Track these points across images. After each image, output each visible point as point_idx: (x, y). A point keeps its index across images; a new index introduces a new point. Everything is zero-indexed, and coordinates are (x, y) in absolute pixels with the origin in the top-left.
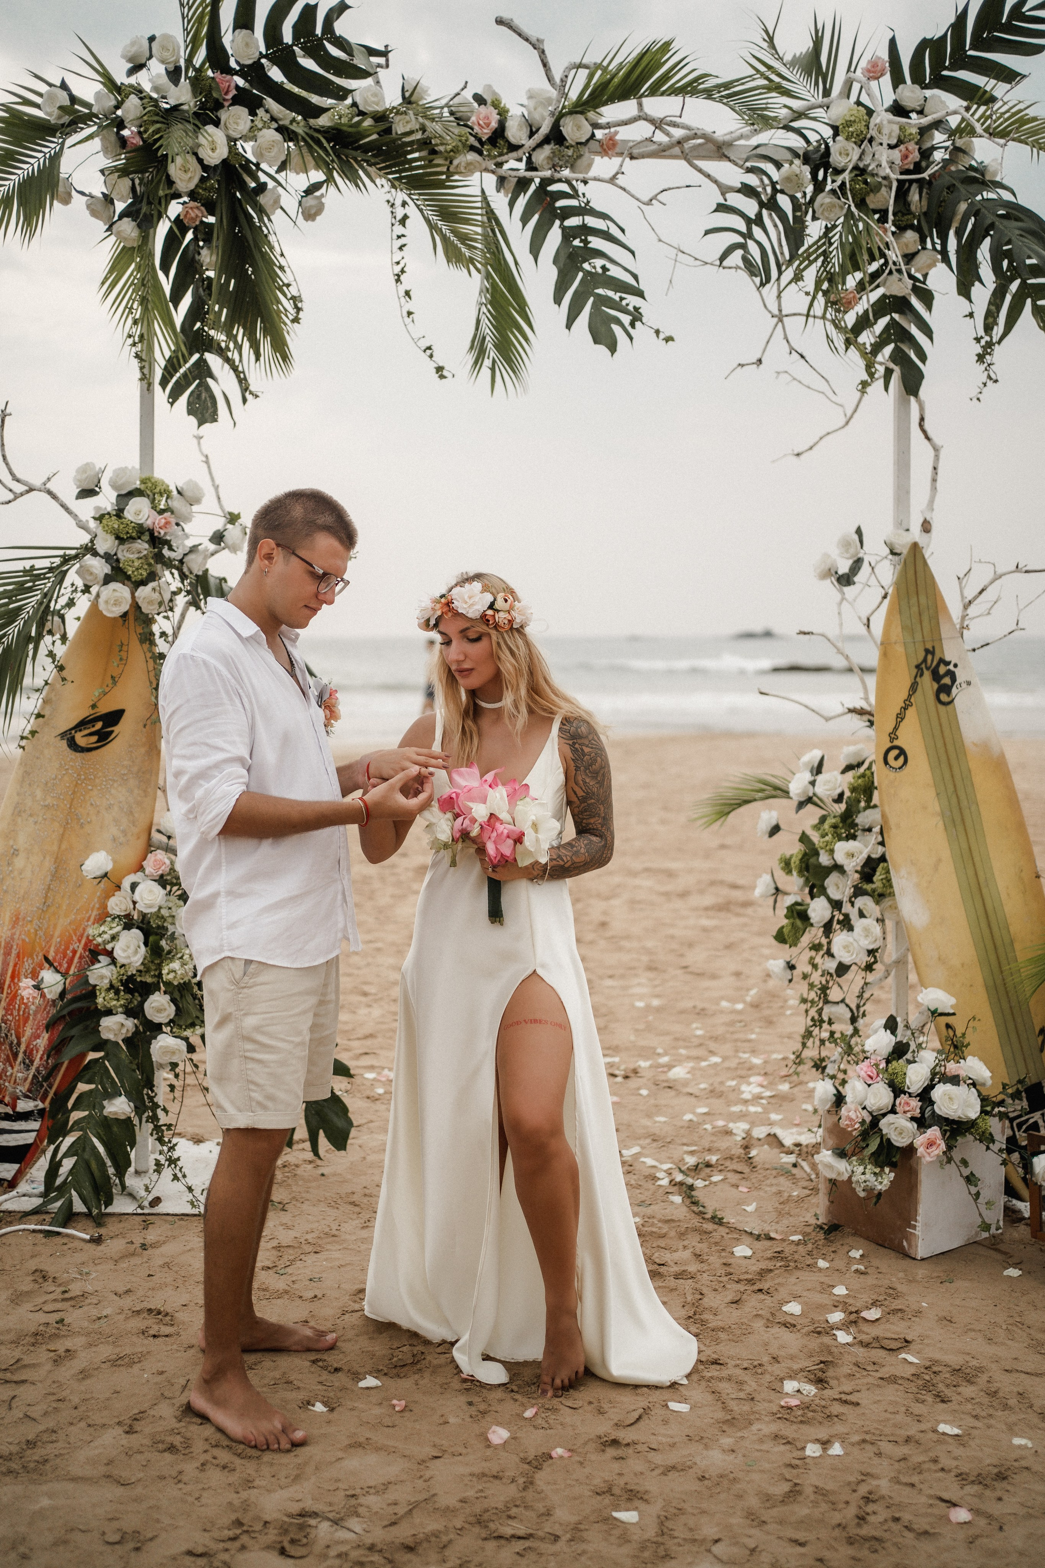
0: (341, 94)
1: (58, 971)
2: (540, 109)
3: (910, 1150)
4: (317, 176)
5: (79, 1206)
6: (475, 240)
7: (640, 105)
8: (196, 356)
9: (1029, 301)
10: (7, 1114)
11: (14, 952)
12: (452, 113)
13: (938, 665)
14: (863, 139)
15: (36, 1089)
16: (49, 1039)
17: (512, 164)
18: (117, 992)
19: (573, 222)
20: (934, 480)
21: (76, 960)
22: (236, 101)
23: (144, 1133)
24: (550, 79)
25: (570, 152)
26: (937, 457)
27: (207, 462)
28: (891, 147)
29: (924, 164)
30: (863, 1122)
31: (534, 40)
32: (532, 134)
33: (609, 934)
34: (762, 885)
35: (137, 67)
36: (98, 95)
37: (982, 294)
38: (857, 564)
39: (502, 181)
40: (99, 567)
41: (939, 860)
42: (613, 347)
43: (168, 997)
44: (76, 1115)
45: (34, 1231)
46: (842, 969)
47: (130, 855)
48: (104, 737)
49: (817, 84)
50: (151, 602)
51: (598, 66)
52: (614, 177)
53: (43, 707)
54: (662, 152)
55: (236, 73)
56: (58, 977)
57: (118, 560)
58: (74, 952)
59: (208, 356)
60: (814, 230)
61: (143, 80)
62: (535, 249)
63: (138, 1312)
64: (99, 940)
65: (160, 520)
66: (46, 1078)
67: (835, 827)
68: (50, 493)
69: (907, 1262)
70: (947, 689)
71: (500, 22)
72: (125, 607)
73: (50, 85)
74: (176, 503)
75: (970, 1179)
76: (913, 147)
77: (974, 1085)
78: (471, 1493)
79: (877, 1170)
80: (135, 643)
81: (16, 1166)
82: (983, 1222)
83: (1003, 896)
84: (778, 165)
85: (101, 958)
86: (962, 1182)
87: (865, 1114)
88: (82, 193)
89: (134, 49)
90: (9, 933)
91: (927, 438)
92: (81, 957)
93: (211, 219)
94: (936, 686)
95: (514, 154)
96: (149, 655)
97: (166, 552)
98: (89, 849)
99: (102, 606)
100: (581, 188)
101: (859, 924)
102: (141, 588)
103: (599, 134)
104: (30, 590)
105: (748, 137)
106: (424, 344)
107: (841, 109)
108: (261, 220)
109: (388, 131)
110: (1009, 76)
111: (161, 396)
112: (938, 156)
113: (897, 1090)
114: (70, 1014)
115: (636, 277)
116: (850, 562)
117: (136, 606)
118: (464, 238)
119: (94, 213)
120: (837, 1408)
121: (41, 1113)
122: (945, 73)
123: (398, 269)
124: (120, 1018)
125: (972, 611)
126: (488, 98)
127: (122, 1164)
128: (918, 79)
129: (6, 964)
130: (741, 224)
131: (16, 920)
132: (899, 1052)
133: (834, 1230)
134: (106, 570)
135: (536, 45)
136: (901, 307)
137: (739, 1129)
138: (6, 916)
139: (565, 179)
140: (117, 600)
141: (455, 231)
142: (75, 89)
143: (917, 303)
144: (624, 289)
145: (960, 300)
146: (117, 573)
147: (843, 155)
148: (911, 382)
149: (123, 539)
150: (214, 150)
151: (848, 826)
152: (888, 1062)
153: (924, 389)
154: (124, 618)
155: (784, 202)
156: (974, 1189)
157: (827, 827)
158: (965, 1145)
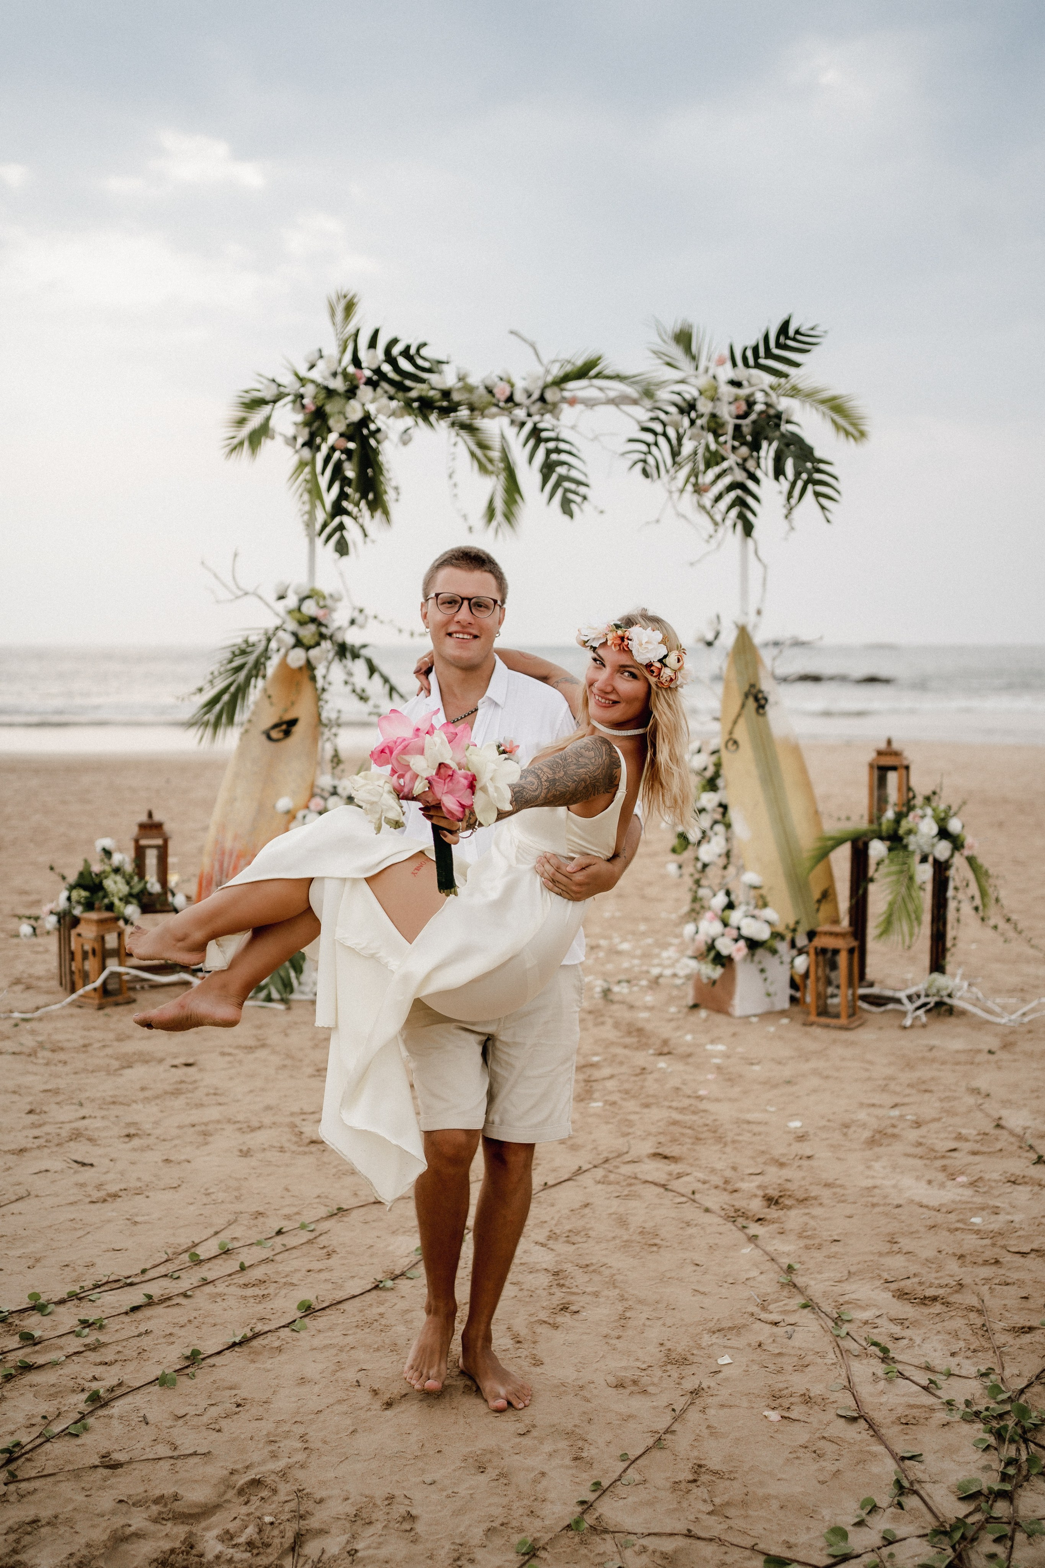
0: (422, 381)
2: (533, 383)
3: (729, 957)
4: (411, 423)
5: (275, 995)
6: (496, 459)
7: (589, 382)
8: (339, 519)
9: (809, 488)
12: (485, 388)
13: (757, 693)
14: (714, 399)
17: (518, 413)
19: (551, 445)
22: (366, 385)
24: (540, 363)
25: (550, 407)
26: (765, 571)
28: (730, 403)
29: (750, 412)
31: (531, 343)
32: (529, 397)
35: (312, 367)
36: (291, 383)
38: (717, 636)
39: (513, 422)
40: (289, 639)
42: (571, 516)
46: (705, 866)
47: (302, 800)
48: (287, 733)
49: (691, 363)
50: (316, 659)
51: (565, 363)
53: (252, 716)
55: (366, 369)
57: (298, 635)
59: (345, 518)
60: (688, 447)
61: (315, 375)
62: (530, 460)
65: (321, 612)
67: (705, 785)
68: (258, 596)
69: (730, 1019)
70: (762, 707)
71: (512, 332)
72: (302, 662)
73: (266, 380)
74: (329, 602)
75: (762, 971)
76: (743, 403)
77: (767, 922)
79: (714, 967)
80: (307, 679)
84: (668, 415)
86: (758, 972)
87: (709, 938)
88: (282, 435)
93: (350, 446)
94: (756, 705)
95: (519, 408)
96: (314, 688)
97: (325, 631)
98: (278, 796)
99: (288, 661)
100: (556, 426)
101: (715, 840)
102: (311, 651)
103: (567, 395)
104: (252, 652)
107: (703, 381)
108: (378, 448)
109: (449, 399)
110: (796, 365)
111: (318, 542)
112: (759, 407)
113: (726, 924)
115: (586, 476)
116: (713, 634)
117: (308, 661)
118: (491, 461)
119: (287, 445)
122: (761, 361)
123: (450, 471)
126: (505, 378)
128: (746, 365)
129: (229, 863)
130: (644, 448)
131: (236, 837)
132: (730, 906)
133: (695, 1006)
134: (291, 640)
135: (533, 346)
136: (742, 486)
137: (655, 971)
138: (229, 836)
139: (547, 421)
140: (297, 658)
141: (486, 456)
142: (280, 380)
143: (751, 484)
144: (579, 483)
145: (775, 483)
146: (299, 643)
147: (704, 407)
148: (748, 529)
149: (302, 623)
150: (354, 412)
151: (711, 785)
152: (723, 910)
153: (755, 533)
154: (300, 669)
155: (671, 433)
156: (764, 975)
157: (700, 786)
158: (760, 952)
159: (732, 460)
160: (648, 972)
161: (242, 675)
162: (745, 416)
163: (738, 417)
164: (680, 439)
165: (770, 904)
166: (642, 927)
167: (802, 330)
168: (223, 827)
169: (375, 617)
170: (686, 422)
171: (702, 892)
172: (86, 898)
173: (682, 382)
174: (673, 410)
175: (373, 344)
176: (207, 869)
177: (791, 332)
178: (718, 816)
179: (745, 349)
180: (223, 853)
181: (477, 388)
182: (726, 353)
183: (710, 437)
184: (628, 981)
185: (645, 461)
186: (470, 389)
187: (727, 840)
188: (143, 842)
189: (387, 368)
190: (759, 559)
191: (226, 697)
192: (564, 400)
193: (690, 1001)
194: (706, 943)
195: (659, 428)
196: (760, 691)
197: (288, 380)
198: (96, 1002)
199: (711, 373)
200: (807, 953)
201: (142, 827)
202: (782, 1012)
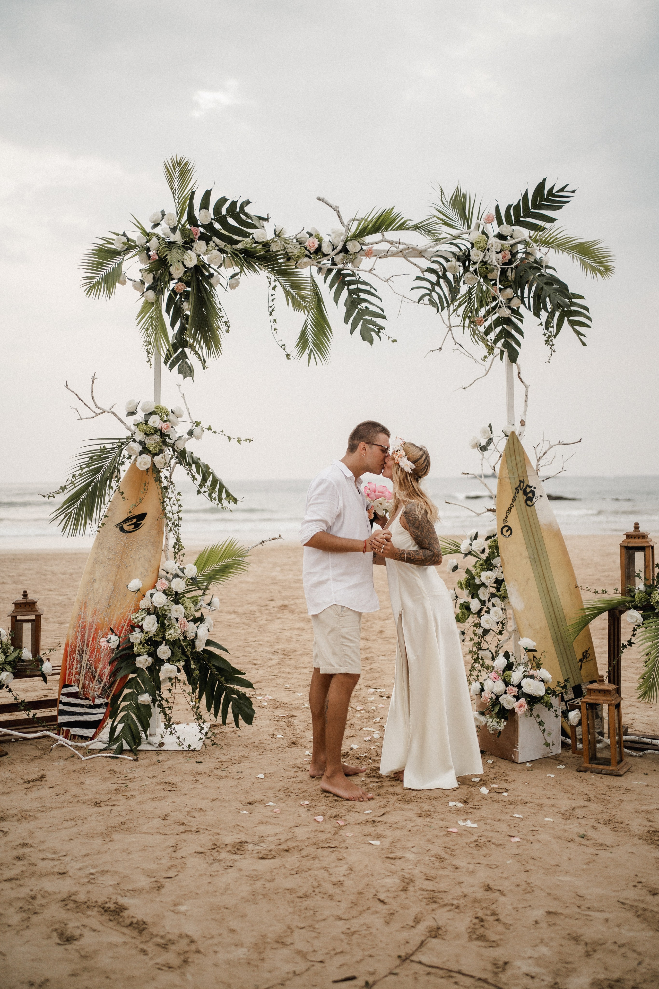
0: (247, 235)
1: (116, 635)
2: (337, 238)
3: (512, 711)
4: (237, 270)
5: (126, 747)
6: (307, 298)
7: (383, 235)
8: (180, 350)
9: (566, 318)
10: (90, 705)
11: (94, 628)
12: (297, 241)
13: (526, 488)
14: (485, 249)
15: (104, 693)
16: (111, 670)
17: (325, 262)
18: (143, 646)
19: (353, 287)
20: (526, 401)
21: (123, 631)
22: (200, 238)
23: (156, 711)
24: (342, 223)
25: (351, 257)
26: (527, 390)
27: (184, 397)
28: (498, 253)
29: (513, 259)
30: (491, 698)
31: (334, 207)
32: (334, 249)
33: (384, 636)
35: (156, 225)
36: (139, 238)
37: (544, 315)
38: (490, 441)
39: (320, 269)
40: (138, 447)
41: (529, 579)
42: (371, 342)
43: (167, 647)
44: (124, 704)
45: (106, 757)
46: (486, 632)
47: (150, 581)
48: (137, 526)
49: (464, 223)
50: (161, 463)
51: (363, 219)
52: (371, 270)
53: (108, 513)
54: (394, 255)
55: (200, 226)
56: (117, 638)
57: (145, 444)
58: (123, 627)
59: (186, 349)
60: (463, 289)
61: (158, 230)
62: (336, 299)
63: (160, 783)
64: (136, 620)
65: (164, 425)
66: (109, 688)
67: (481, 565)
68: (113, 413)
69: (514, 764)
70: (531, 499)
71: (319, 199)
72: (149, 465)
73: (118, 235)
74: (171, 417)
75: (541, 723)
76: (507, 252)
77: (542, 681)
78: (311, 836)
79: (498, 720)
80: (152, 481)
81: (94, 730)
82: (546, 742)
83: (561, 597)
84: (447, 260)
85: (136, 629)
86: (537, 725)
87: (493, 695)
88: (131, 280)
89: (155, 218)
90: (91, 619)
91: (522, 382)
92: (126, 630)
93: (189, 289)
94: (525, 497)
95: (326, 258)
96: (159, 487)
97: (167, 440)
98: (130, 578)
99: (138, 465)
100: (356, 272)
101: (493, 610)
102: (156, 457)
103: (364, 247)
104: (106, 458)
105: (433, 247)
106: (281, 344)
107: (475, 235)
108: (211, 290)
109: (269, 251)
110: (551, 220)
111: (164, 368)
112: (520, 256)
113: (507, 683)
114: (120, 657)
115: (382, 310)
116: (486, 440)
117: (154, 465)
118: (303, 298)
119: (136, 288)
120: (471, 810)
121: (107, 704)
122: (521, 219)
123: (271, 309)
124: (145, 657)
125: (541, 462)
126: (314, 234)
127: (146, 726)
128: (509, 222)
129: (90, 634)
130: (430, 287)
131: (95, 613)
132: (509, 667)
134: (140, 448)
135: (336, 210)
136: (508, 321)
138: (90, 611)
139: (349, 269)
140: (145, 461)
141: (298, 294)
142: (129, 235)
143: (514, 320)
144: (377, 316)
145: (535, 318)
146: (145, 450)
147: (476, 256)
148: (513, 357)
149: (148, 434)
150: (191, 260)
151: (488, 565)
152: (504, 671)
153: (519, 359)
154: (149, 471)
155: (450, 276)
156: (542, 727)
158: (537, 706)
161: (99, 476)
162: (509, 263)
163: (504, 264)
164: (457, 281)
165: (543, 665)
167: (554, 192)
168: (84, 605)
169: (209, 429)
170: (462, 268)
171: (483, 654)
173: (458, 237)
174: (452, 258)
175: (205, 204)
176: (71, 640)
177: (545, 194)
178: (494, 589)
179: (509, 207)
180: (84, 626)
181: (291, 241)
182: (493, 213)
183: (482, 281)
185: (430, 295)
186: (285, 242)
187: (504, 609)
188: (18, 617)
189: (217, 225)
191: (85, 495)
192: (363, 251)
197: (135, 235)
199: (481, 230)
200: (579, 708)
201: (18, 605)
202: (556, 758)
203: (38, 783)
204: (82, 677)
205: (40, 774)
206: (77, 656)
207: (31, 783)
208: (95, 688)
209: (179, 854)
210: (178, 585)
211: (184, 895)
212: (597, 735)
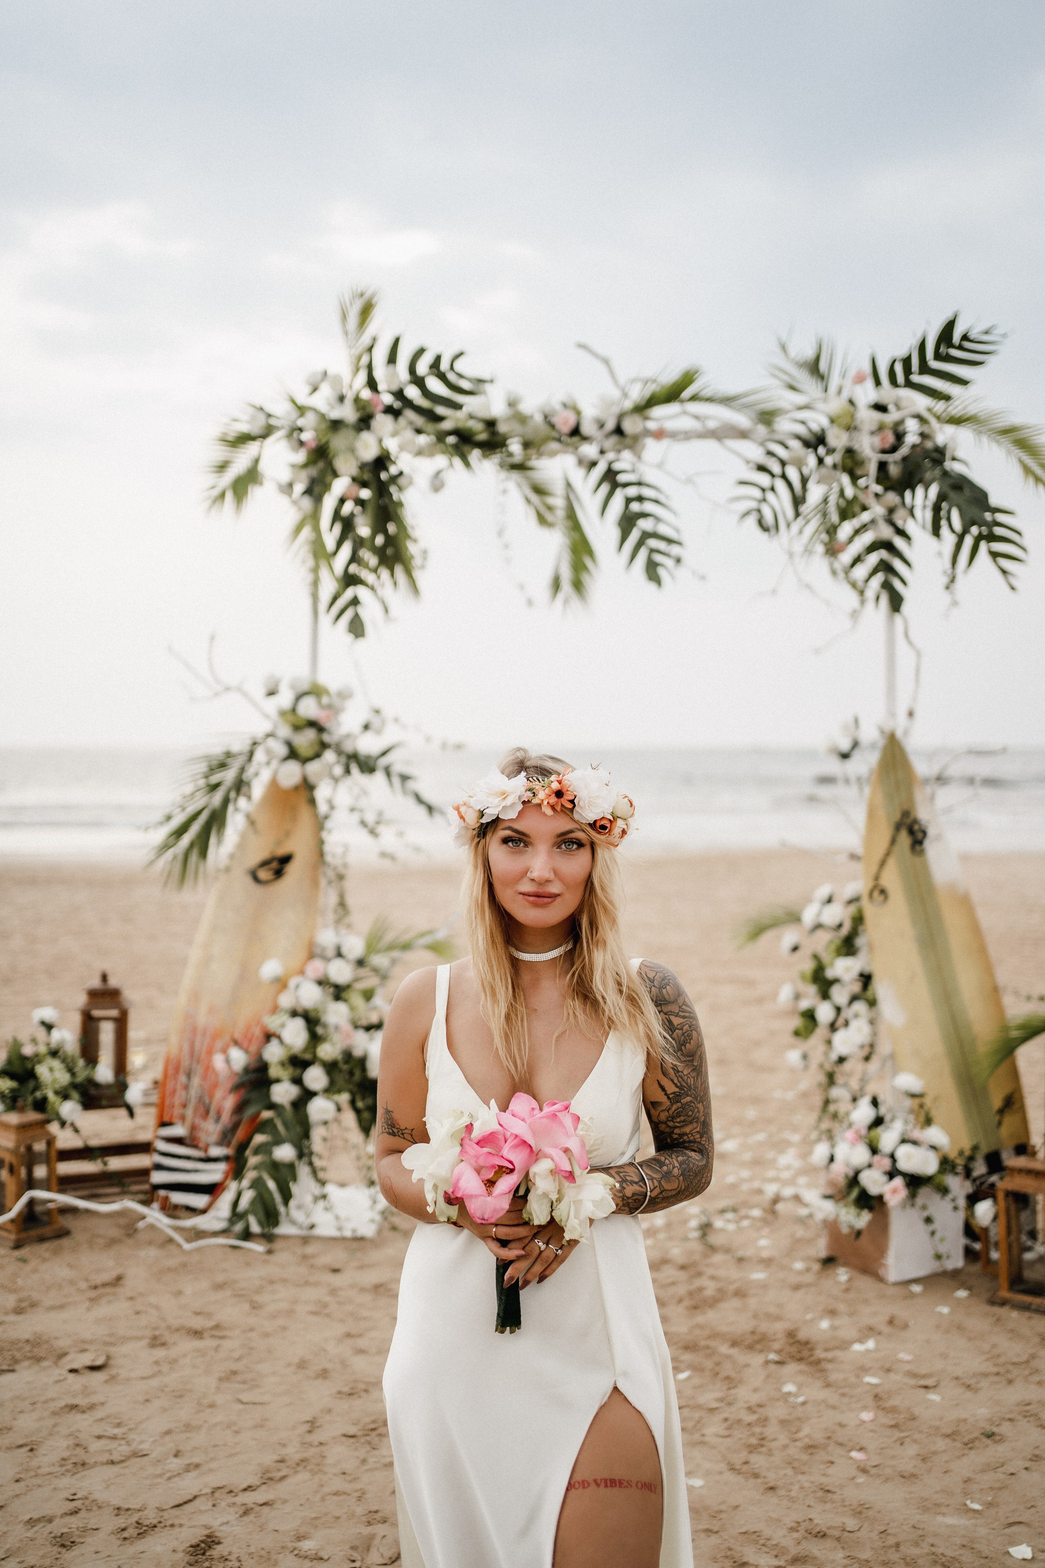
0: (458, 407)
1: (242, 1049)
2: (607, 410)
3: (880, 1198)
4: (443, 462)
5: (255, 1228)
6: (557, 509)
7: (683, 405)
8: (351, 592)
9: (983, 545)
10: (201, 1157)
11: (208, 1036)
12: (541, 415)
13: (912, 824)
14: (851, 428)
15: (224, 1139)
16: (234, 1102)
17: (587, 450)
18: (284, 1067)
19: (632, 491)
21: (253, 1042)
22: (384, 412)
23: (303, 1171)
24: (615, 383)
25: (629, 441)
26: (919, 659)
28: (872, 434)
29: (898, 445)
31: (604, 359)
32: (601, 429)
34: (785, 993)
35: (315, 389)
36: (284, 411)
37: (948, 537)
38: (856, 744)
39: (580, 462)
40: (281, 750)
41: (914, 976)
42: (659, 584)
43: (321, 1070)
44: (255, 1159)
45: (223, 1246)
46: (841, 1059)
47: (295, 962)
48: (279, 874)
50: (316, 774)
51: (650, 378)
52: (661, 463)
54: (700, 436)
55: (385, 392)
56: (242, 1054)
57: (293, 744)
58: (252, 1036)
60: (814, 497)
61: (317, 401)
62: (603, 510)
64: (272, 1026)
65: (323, 714)
66: (231, 1131)
67: (838, 946)
68: (242, 692)
69: (882, 1285)
70: (919, 842)
71: (582, 346)
72: (297, 780)
73: (253, 407)
74: (336, 701)
75: (928, 1220)
76: (889, 433)
77: (933, 1148)
79: (858, 1212)
80: (302, 805)
81: (208, 1198)
82: (936, 1252)
84: (787, 448)
85: (273, 1040)
86: (922, 1223)
87: (849, 1170)
88: (274, 481)
89: (312, 378)
90: (205, 1020)
91: (911, 645)
92: (258, 1039)
93: (364, 494)
94: (911, 840)
95: (589, 444)
96: (313, 815)
97: (327, 738)
98: (262, 960)
99: (281, 777)
100: (637, 467)
101: (854, 1022)
102: (309, 764)
103: (651, 425)
107: (836, 405)
108: (399, 495)
109: (494, 432)
110: (963, 382)
111: (326, 620)
112: (911, 439)
113: (874, 1150)
114: (251, 1082)
115: (677, 531)
116: (849, 743)
117: (304, 778)
118: (550, 508)
119: (281, 494)
121: (226, 1158)
122: (913, 377)
124: (287, 1084)
126: (569, 403)
127: (287, 1196)
128: (894, 383)
129: (202, 1044)
130: (757, 493)
131: (211, 1010)
132: (878, 1122)
133: (829, 1261)
134: (283, 751)
135: (606, 362)
136: (889, 546)
137: (771, 1190)
138: (203, 1006)
139: (624, 461)
140: (291, 774)
141: (544, 503)
142: (270, 408)
143: (899, 543)
144: (670, 541)
145: (933, 540)
146: (293, 754)
147: (837, 439)
148: (896, 602)
149: (297, 728)
150: (368, 449)
151: (848, 947)
152: (869, 1128)
153: (905, 608)
154: (296, 788)
155: (793, 473)
156: (931, 1227)
157: (833, 947)
158: (925, 1194)
159: (878, 510)
160: (760, 1192)
161: (219, 796)
162: (893, 449)
163: (884, 451)
164: (804, 481)
165: (935, 1120)
166: (751, 1113)
167: (973, 335)
168: (195, 997)
169: (396, 720)
170: (812, 460)
171: (836, 1092)
172: (12, 1090)
173: (807, 407)
174: (795, 444)
175: (392, 359)
176: (174, 1051)
177: (956, 338)
178: (857, 987)
179: (894, 361)
180: (194, 1031)
181: (532, 417)
182: (867, 368)
183: (845, 479)
184: (734, 1210)
185: (759, 511)
186: (522, 419)
187: (872, 1022)
188: (96, 1013)
189: (413, 392)
190: (910, 643)
191: (197, 826)
192: (647, 433)
193: (823, 1254)
194: (847, 1176)
195: (776, 468)
196: (915, 821)
197: (281, 410)
198: (13, 1237)
199: (845, 395)
200: (993, 1194)
201: (93, 994)
202: (955, 1274)
203: (109, 1290)
204: (189, 1112)
205: (114, 1274)
206: (183, 1079)
207: (101, 1291)
208: (211, 1130)
209: (315, 1438)
210: (340, 972)
211: (316, 1518)
212: (1024, 1238)
